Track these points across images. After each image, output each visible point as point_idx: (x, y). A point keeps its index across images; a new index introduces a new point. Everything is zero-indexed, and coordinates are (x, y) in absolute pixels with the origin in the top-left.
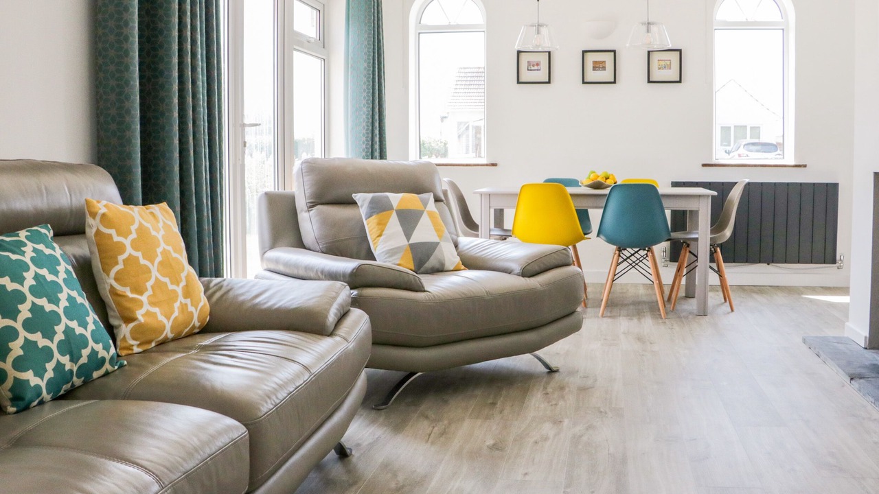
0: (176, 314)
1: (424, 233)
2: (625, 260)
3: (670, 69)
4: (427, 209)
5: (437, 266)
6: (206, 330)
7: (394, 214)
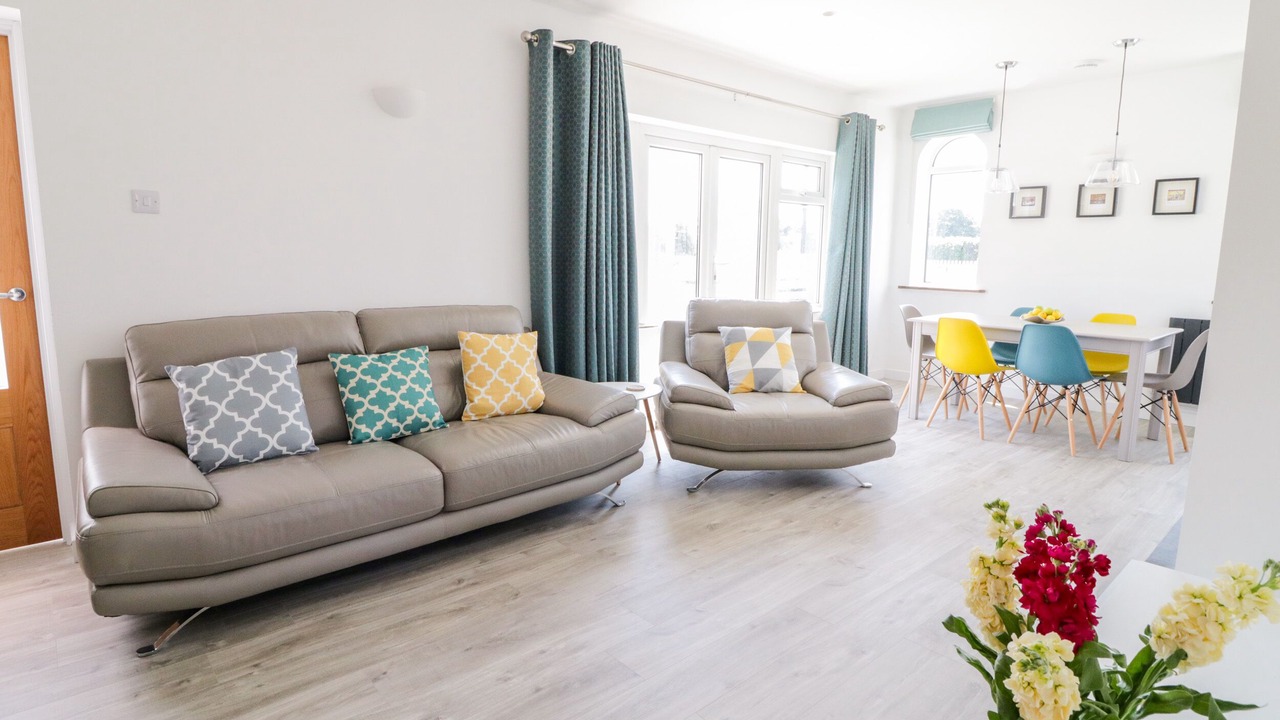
0: (505, 400)
1: (769, 360)
2: (1050, 402)
3: (1183, 199)
4: (778, 341)
5: (776, 387)
6: (539, 411)
7: (746, 345)
